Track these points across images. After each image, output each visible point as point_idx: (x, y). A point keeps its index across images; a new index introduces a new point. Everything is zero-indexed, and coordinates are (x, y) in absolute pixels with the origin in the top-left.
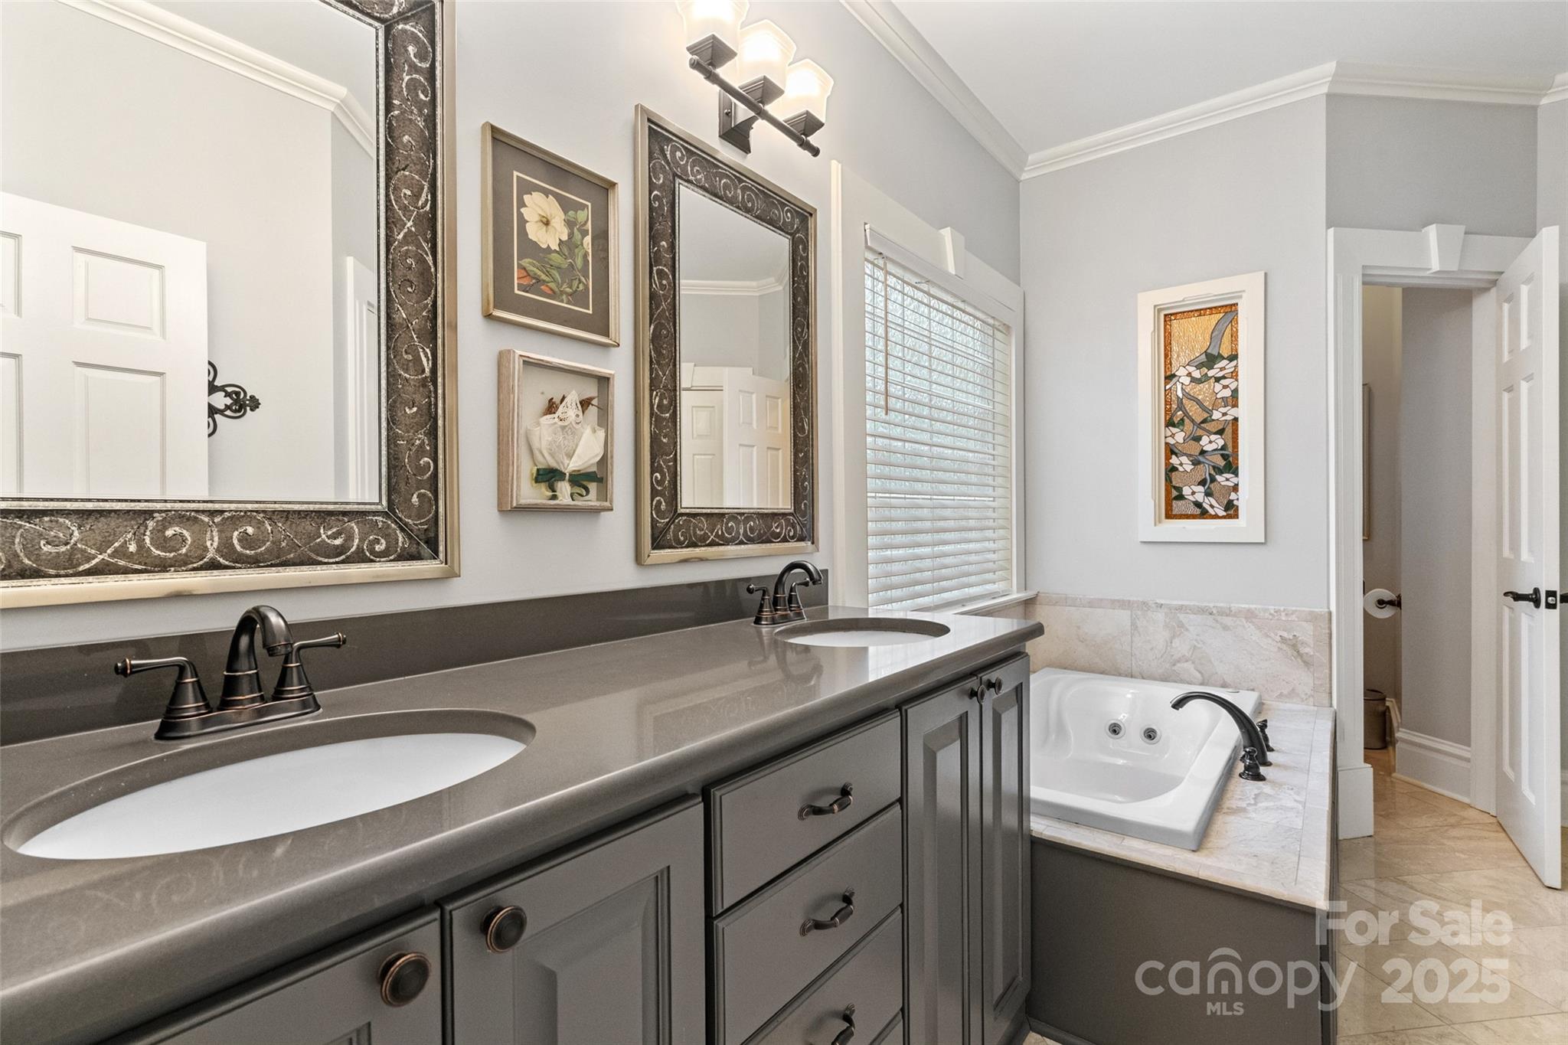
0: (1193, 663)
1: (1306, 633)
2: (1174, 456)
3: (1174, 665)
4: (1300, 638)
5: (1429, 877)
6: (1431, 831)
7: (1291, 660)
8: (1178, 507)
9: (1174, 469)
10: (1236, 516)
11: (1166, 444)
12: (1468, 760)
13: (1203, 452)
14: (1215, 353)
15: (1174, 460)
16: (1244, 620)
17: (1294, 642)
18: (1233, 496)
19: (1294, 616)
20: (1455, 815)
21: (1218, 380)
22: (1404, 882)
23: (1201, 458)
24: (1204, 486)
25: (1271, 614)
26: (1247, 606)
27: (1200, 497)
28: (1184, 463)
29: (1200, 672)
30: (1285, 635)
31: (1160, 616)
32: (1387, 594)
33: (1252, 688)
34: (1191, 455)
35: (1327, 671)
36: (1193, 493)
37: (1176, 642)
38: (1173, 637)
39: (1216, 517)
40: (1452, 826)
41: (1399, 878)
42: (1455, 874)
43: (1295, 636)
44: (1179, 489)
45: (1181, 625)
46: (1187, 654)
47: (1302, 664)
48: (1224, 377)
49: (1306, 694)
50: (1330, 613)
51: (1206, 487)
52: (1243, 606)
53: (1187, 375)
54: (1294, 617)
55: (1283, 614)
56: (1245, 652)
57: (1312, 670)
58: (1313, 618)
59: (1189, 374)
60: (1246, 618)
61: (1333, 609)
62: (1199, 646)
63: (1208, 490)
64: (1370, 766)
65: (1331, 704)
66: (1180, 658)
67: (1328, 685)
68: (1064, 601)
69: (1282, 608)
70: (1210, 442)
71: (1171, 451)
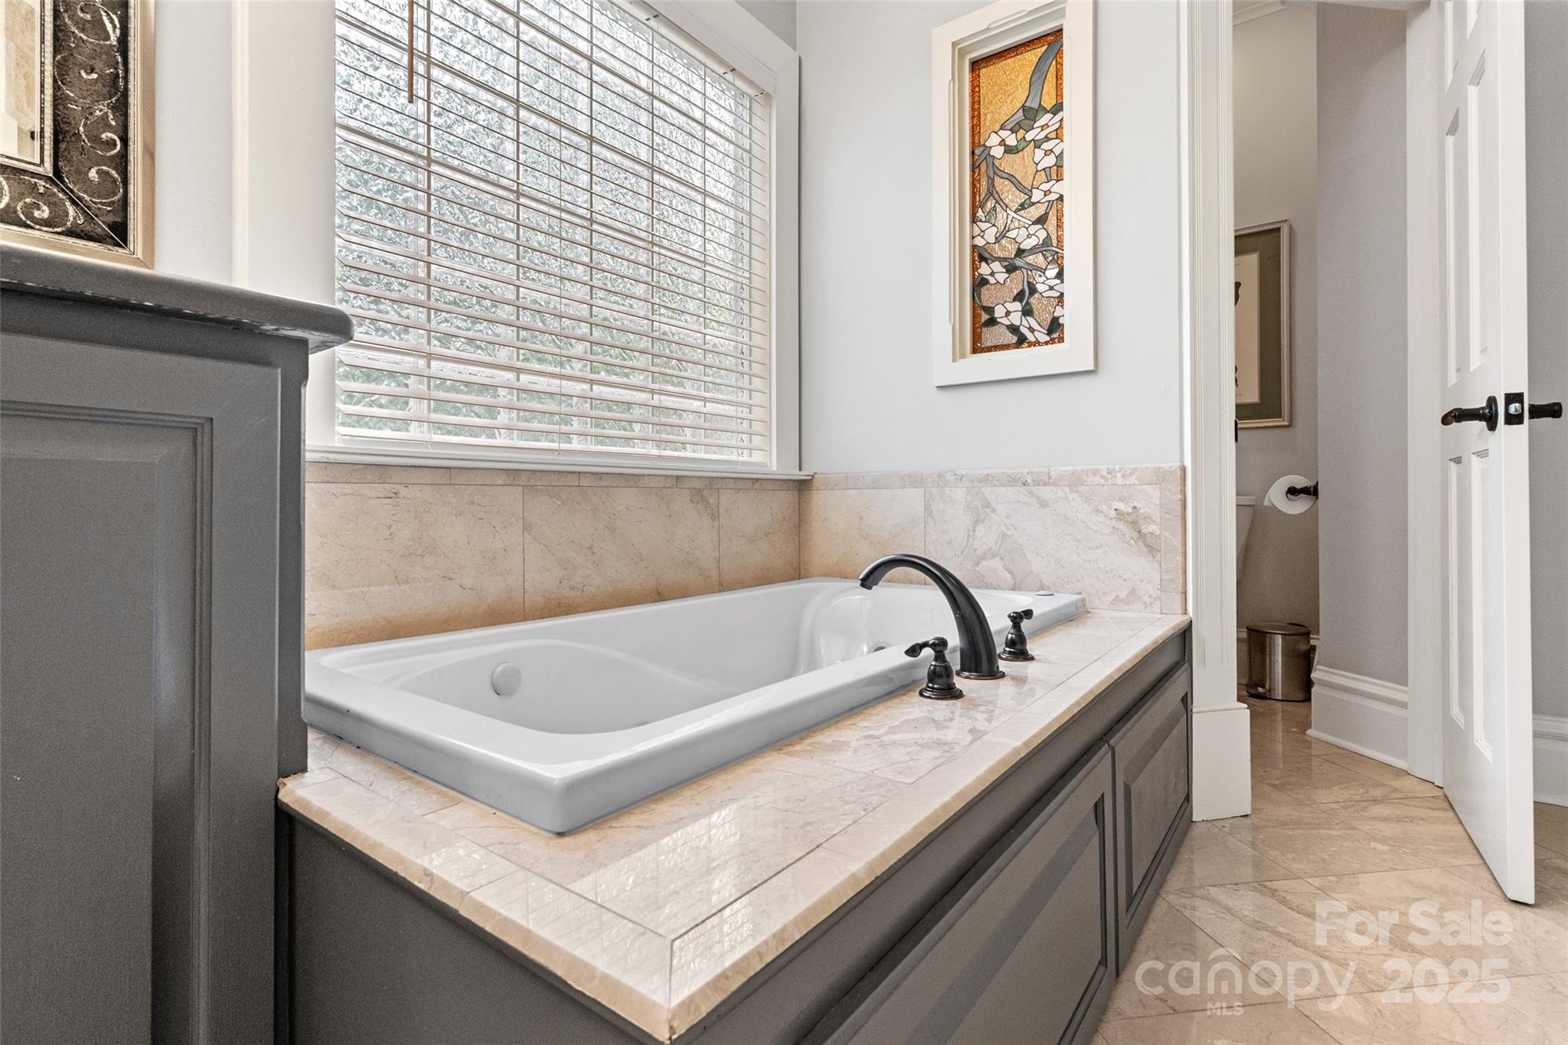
0: (1002, 559)
1: (1150, 501)
2: (983, 264)
3: (978, 564)
4: (1142, 511)
5: (1317, 882)
6: (1343, 807)
7: (1130, 545)
8: (990, 336)
9: (984, 282)
10: (1061, 340)
11: (974, 247)
12: (1403, 705)
13: (1020, 252)
14: (1035, 106)
15: (984, 269)
16: (1066, 489)
17: (1134, 516)
18: (1058, 312)
19: (1134, 477)
20: (1383, 785)
21: (1038, 145)
22: (1273, 892)
23: (1018, 262)
24: (1021, 302)
25: (1102, 477)
26: (1071, 468)
27: (1016, 319)
28: (994, 271)
29: (1011, 572)
30: (1122, 507)
31: (959, 494)
32: (1300, 482)
33: (1077, 591)
34: (1005, 259)
35: (1179, 558)
36: (1008, 313)
37: (981, 530)
38: (976, 523)
39: (1037, 343)
40: (1375, 801)
41: (1267, 884)
42: (1362, 877)
43: (1135, 507)
44: (990, 310)
45: (987, 505)
46: (994, 547)
47: (1146, 549)
48: (1047, 139)
49: (1150, 596)
50: (1184, 469)
51: (1024, 303)
52: (1066, 469)
53: (1000, 145)
54: (1132, 480)
55: (1119, 475)
56: (1068, 537)
57: (1158, 558)
58: (1159, 477)
59: (1003, 143)
60: (1069, 486)
61: (1188, 463)
62: (1009, 533)
63: (1027, 307)
64: (1246, 706)
65: (1186, 609)
66: (984, 554)
67: (1180, 581)
68: (846, 483)
69: (1117, 467)
70: (1029, 236)
71: (981, 256)
